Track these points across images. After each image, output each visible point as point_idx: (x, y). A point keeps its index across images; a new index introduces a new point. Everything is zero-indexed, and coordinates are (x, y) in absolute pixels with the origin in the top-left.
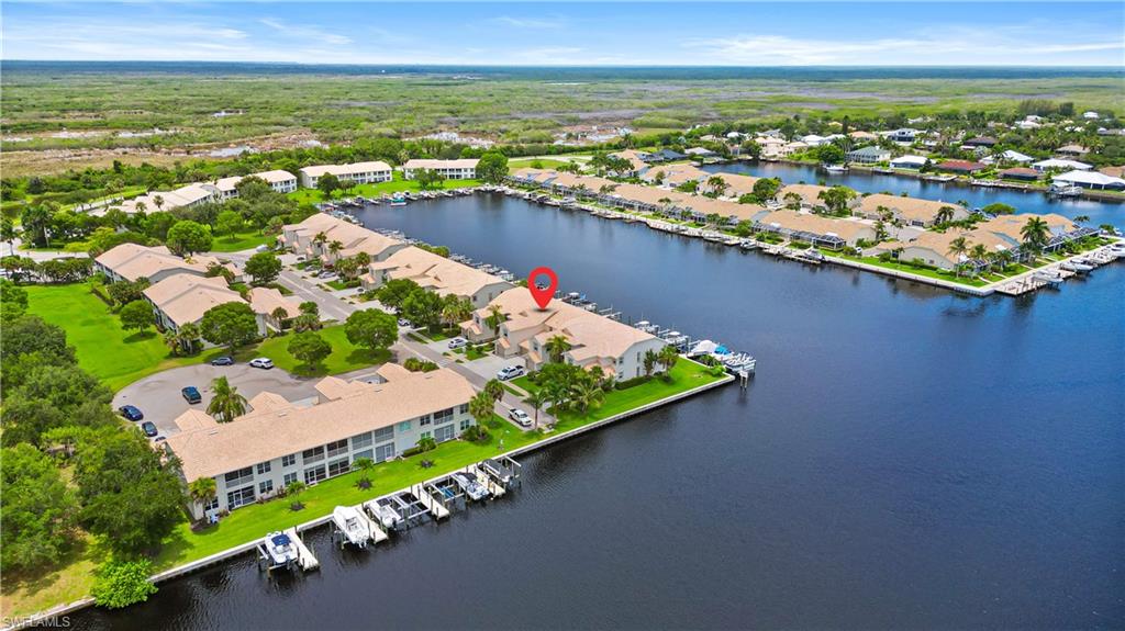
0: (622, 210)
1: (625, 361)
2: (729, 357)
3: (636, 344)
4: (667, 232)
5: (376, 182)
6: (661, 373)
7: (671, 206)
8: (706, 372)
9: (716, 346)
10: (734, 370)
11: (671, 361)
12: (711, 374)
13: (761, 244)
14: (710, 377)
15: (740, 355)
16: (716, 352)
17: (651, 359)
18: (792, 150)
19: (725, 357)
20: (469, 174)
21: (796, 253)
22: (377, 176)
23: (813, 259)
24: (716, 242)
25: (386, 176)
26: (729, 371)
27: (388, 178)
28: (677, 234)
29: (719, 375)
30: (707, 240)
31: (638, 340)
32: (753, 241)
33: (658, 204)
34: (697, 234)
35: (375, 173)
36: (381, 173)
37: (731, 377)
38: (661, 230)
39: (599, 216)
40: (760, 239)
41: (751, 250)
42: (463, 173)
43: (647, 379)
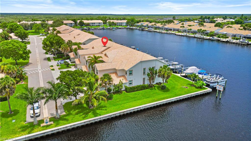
0: (167, 31)
1: (134, 73)
2: (207, 77)
3: (141, 62)
4: (182, 36)
5: (98, 25)
6: (160, 83)
7: (184, 29)
8: (192, 85)
9: (198, 70)
10: (211, 85)
11: (166, 75)
12: (195, 86)
13: (219, 39)
14: (194, 88)
15: (215, 76)
16: (199, 73)
17: (152, 73)
18: (226, 22)
19: (205, 77)
20: (125, 24)
21: (234, 41)
22: (98, 24)
23: (244, 42)
24: (201, 38)
25: (101, 24)
26: (208, 86)
27: (102, 25)
28: (186, 36)
29: (200, 88)
30: (197, 38)
31: (143, 60)
32: (216, 38)
33: (180, 28)
34: (193, 36)
35: (98, 23)
36: (100, 23)
37: (209, 90)
38: (180, 35)
39: (159, 32)
40: (219, 37)
41: (215, 40)
42: (123, 24)
43: (150, 87)
